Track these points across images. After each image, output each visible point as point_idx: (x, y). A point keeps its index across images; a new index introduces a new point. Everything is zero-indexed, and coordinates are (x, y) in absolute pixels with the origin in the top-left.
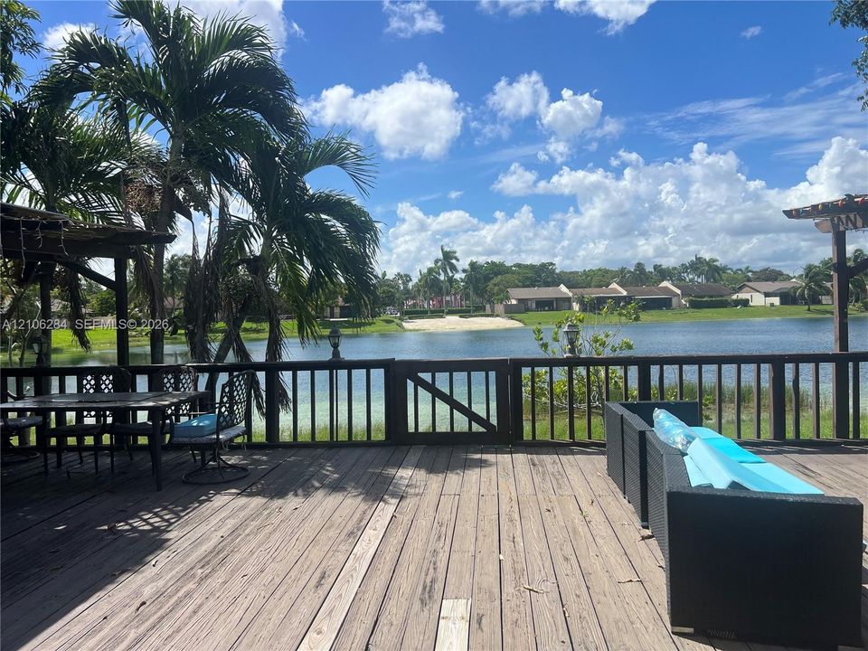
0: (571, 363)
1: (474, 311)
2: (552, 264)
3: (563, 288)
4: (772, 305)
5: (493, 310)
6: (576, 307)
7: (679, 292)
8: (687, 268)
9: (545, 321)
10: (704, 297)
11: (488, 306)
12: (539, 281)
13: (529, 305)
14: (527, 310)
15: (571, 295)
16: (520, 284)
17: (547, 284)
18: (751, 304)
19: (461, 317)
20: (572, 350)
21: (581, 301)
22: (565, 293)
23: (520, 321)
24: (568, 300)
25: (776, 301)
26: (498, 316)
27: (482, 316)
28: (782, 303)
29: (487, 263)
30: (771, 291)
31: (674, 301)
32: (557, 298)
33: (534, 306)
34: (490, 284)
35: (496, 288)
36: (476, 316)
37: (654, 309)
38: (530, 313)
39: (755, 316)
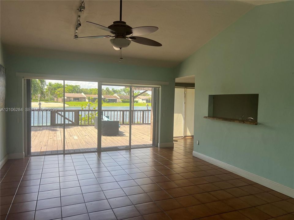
0: (89, 111)
1: (50, 100)
2: (79, 86)
3: (83, 94)
4: (144, 103)
5: (57, 100)
6: (87, 100)
7: (119, 97)
8: (122, 90)
9: (77, 105)
10: (126, 99)
11: (55, 99)
12: (74, 91)
13: (71, 99)
14: (70, 101)
15: (85, 96)
16: (68, 92)
17: (77, 92)
18: (138, 102)
19: (45, 102)
20: (89, 108)
21: (89, 99)
22: (84, 96)
23: (68, 104)
24: (85, 98)
25: (145, 101)
26: (59, 102)
27: (53, 102)
28: (146, 102)
29: (55, 83)
30: (144, 99)
31: (118, 100)
32: (81, 98)
33: (73, 99)
34: (56, 91)
35: (59, 92)
36: (51, 102)
37: (112, 102)
38: (71, 102)
39: (139, 106)
